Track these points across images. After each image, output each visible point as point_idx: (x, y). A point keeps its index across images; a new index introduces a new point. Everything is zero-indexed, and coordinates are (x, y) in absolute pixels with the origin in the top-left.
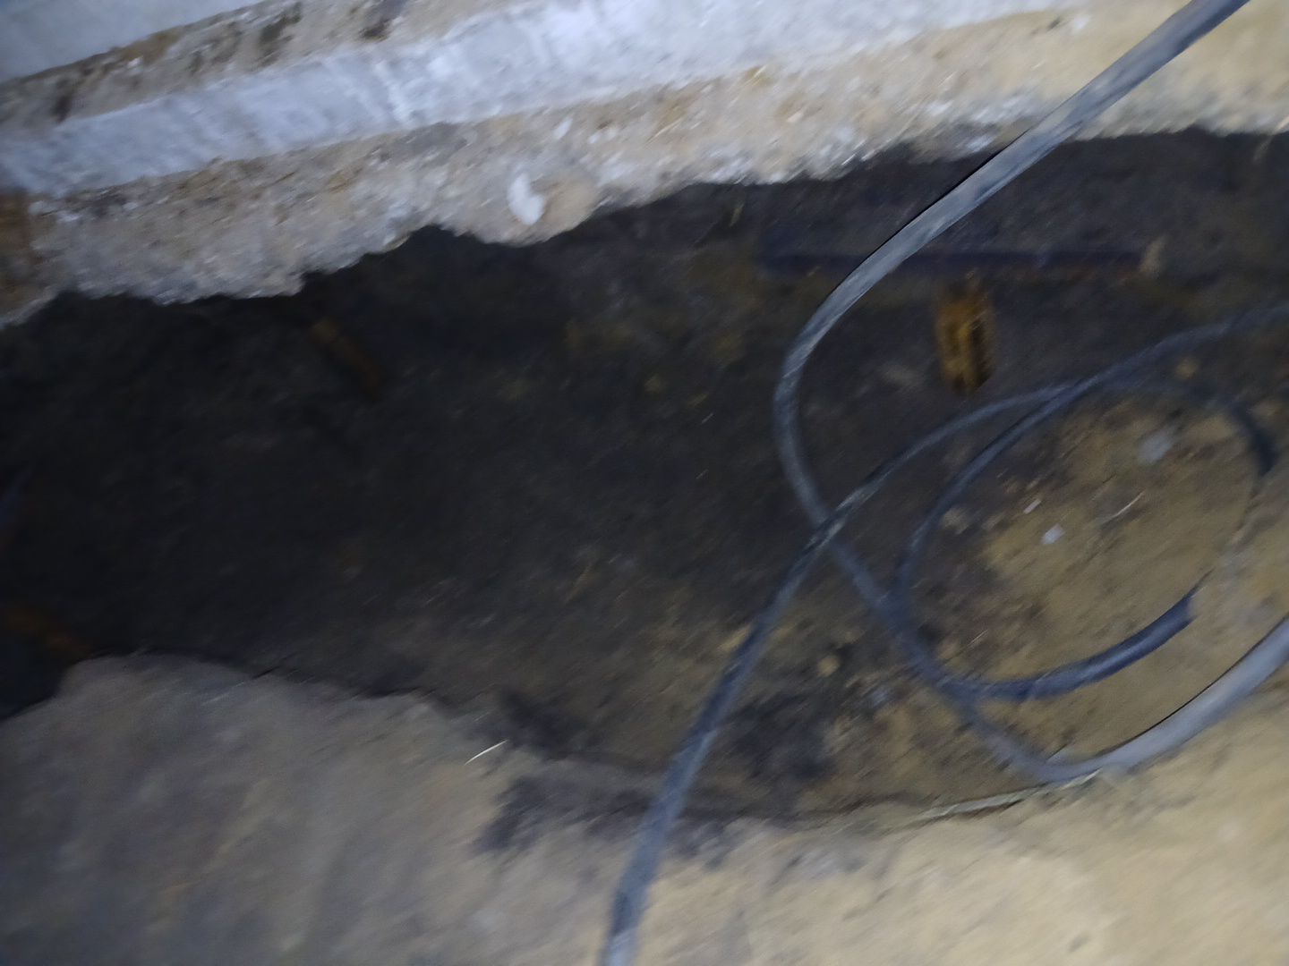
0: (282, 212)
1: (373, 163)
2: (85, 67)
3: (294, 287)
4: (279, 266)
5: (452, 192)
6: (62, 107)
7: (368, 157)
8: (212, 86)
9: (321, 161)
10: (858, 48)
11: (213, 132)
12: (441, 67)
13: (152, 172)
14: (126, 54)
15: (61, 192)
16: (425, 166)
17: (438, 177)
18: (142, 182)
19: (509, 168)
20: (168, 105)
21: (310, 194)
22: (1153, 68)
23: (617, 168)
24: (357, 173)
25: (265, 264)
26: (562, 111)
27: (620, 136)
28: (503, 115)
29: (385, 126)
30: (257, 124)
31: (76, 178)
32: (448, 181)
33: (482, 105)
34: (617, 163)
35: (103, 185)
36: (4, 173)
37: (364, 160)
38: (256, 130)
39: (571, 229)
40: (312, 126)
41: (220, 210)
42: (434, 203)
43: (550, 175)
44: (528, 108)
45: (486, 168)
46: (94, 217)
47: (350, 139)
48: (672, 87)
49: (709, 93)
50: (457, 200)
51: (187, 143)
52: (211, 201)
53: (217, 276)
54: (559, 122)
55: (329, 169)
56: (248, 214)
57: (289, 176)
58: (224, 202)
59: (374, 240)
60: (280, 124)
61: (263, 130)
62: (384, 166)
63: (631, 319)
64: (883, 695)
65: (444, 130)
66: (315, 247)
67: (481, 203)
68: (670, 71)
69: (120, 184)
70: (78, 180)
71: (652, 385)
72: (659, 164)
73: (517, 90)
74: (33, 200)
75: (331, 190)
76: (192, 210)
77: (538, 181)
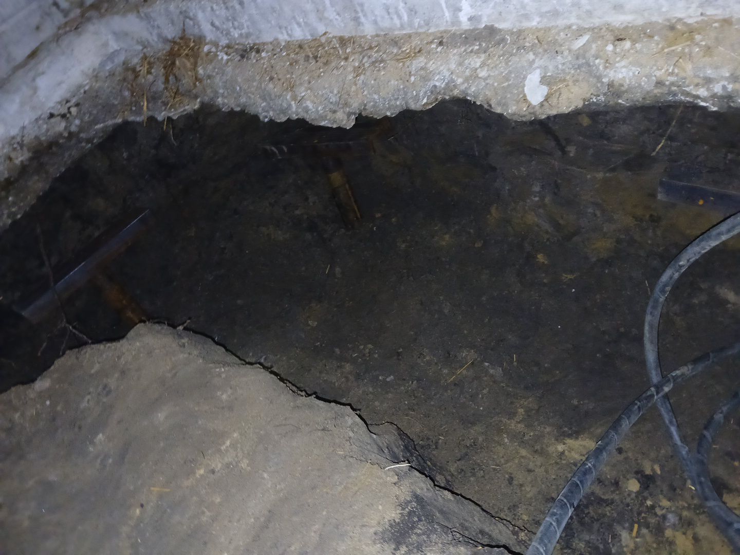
0: (358, 71)
1: (434, 46)
3: (349, 124)
4: (346, 104)
5: (483, 73)
7: (432, 42)
9: (395, 42)
11: (331, 13)
13: (283, 37)
15: (224, 42)
17: (476, 62)
18: (276, 43)
19: (532, 62)
21: (382, 61)
23: (624, 70)
24: (419, 52)
25: (337, 104)
26: (587, 29)
27: (632, 49)
28: (540, 26)
29: (449, 23)
30: (362, 11)
31: (236, 34)
32: (483, 65)
33: (527, 17)
34: (624, 67)
35: (250, 41)
36: (197, 24)
37: (427, 43)
38: (360, 14)
39: (566, 112)
40: (400, 17)
41: (320, 64)
42: (467, 80)
43: (560, 74)
44: (561, 22)
45: (515, 59)
46: (239, 58)
47: (420, 30)
48: (685, 20)
49: (716, 28)
50: (485, 79)
51: (312, 18)
52: (316, 57)
53: (304, 105)
54: (581, 35)
55: (400, 48)
56: (337, 68)
57: (371, 48)
58: (324, 60)
59: (417, 98)
60: (377, 13)
61: (365, 15)
62: (439, 49)
63: (541, 211)
64: (677, 518)
65: (491, 31)
66: (376, 97)
67: (503, 83)
68: (689, 8)
69: (261, 41)
70: (236, 36)
71: (541, 258)
72: (658, 73)
73: (557, 8)
74: (206, 44)
75: (398, 60)
76: (302, 62)
77: (549, 76)
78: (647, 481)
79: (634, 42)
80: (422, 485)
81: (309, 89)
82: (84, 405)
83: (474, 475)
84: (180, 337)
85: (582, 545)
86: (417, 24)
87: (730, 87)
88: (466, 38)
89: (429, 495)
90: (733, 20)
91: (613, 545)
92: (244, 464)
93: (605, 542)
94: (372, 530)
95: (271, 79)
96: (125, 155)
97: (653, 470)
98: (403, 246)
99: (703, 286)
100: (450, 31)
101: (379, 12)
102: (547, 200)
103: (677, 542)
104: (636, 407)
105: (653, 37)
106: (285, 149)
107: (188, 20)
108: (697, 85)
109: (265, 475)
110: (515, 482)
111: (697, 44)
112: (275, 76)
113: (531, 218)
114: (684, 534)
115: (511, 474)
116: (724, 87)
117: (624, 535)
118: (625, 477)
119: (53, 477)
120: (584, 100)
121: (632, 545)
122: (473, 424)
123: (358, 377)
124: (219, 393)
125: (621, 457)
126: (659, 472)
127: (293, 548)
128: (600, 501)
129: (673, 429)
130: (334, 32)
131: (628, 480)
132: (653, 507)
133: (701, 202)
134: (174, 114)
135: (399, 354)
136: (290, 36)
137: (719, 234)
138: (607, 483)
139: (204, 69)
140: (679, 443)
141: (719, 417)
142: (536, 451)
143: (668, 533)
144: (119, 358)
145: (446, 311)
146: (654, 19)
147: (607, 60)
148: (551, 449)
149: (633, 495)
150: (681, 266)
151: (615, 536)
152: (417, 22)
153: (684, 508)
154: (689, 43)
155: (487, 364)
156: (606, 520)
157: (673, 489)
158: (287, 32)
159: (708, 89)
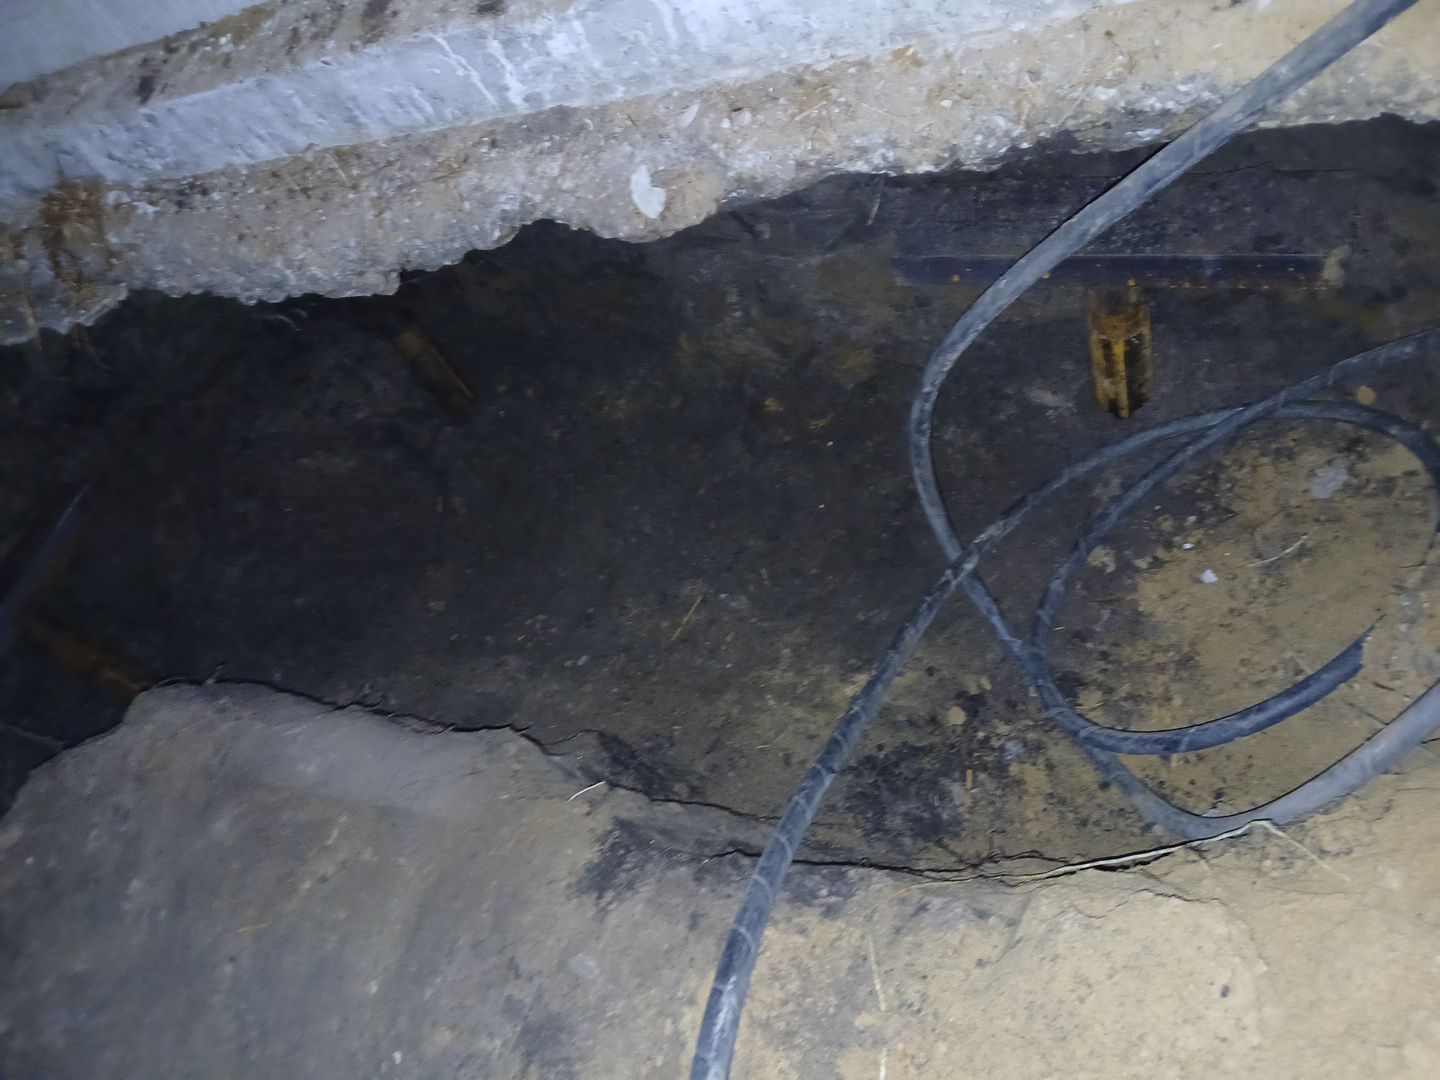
0: (381, 204)
1: (484, 150)
2: (169, 45)
3: (391, 287)
4: (376, 261)
5: (567, 184)
6: (145, 89)
7: (480, 143)
8: (311, 65)
9: (424, 150)
10: (1019, 26)
11: (308, 117)
12: (560, 46)
13: (240, 160)
14: (215, 30)
15: (138, 181)
16: (541, 152)
17: (552, 167)
18: (230, 172)
19: (631, 156)
20: (260, 85)
21: (413, 184)
22: (1345, 48)
23: (750, 156)
24: (465, 161)
25: (361, 261)
26: (691, 93)
27: (754, 122)
28: (629, 98)
29: (498, 109)
30: (358, 107)
31: (157, 165)
32: (564, 170)
33: (605, 87)
34: (750, 152)
35: (187, 173)
36: (81, 159)
37: (474, 146)
38: (357, 113)
39: (698, 223)
40: (420, 109)
41: (314, 201)
42: (547, 195)
43: (675, 165)
44: (655, 90)
45: (606, 156)
46: (175, 208)
47: (460, 124)
48: (814, 67)
49: (853, 75)
50: (572, 192)
51: (281, 127)
52: (305, 191)
53: (308, 274)
54: (687, 107)
55: (434, 157)
56: (345, 206)
57: (390, 164)
58: (318, 193)
59: (482, 234)
60: (382, 107)
61: (364, 113)
62: (493, 154)
63: (751, 330)
64: (1020, 746)
65: (563, 114)
66: (418, 242)
67: (600, 194)
68: (813, 50)
69: (205, 172)
70: (159, 167)
71: (771, 405)
72: (797, 152)
73: (644, 70)
74: (110, 189)
75: (436, 180)
76: (284, 201)
77: (661, 171)
78: (973, 705)
79: (754, 111)
80: (629, 804)
81: (311, 246)
82: (91, 846)
83: (733, 767)
84: (214, 696)
85: (898, 821)
86: (450, 116)
87: (891, 155)
88: (529, 130)
89: (642, 814)
90: (872, 60)
91: (943, 808)
92: (367, 855)
93: (931, 808)
94: (564, 884)
95: (241, 237)
96: (15, 400)
97: (979, 686)
98: (556, 434)
99: (1009, 391)
100: (502, 120)
101: (385, 106)
102: (755, 312)
103: (1027, 779)
104: (925, 605)
105: (776, 99)
106: (304, 314)
107: (63, 156)
108: (851, 159)
109: (402, 861)
110: (795, 760)
111: (835, 102)
112: (247, 232)
113: (741, 345)
114: (1034, 764)
115: (787, 749)
116: (884, 157)
117: (956, 789)
118: (943, 708)
119: (79, 966)
120: (717, 201)
121: (969, 802)
122: (720, 692)
123: (533, 673)
124: (301, 767)
125: (933, 680)
126: (988, 687)
127: (461, 942)
128: (916, 752)
129: (996, 620)
130: (322, 143)
131: (948, 710)
132: (987, 739)
133: (956, 278)
134: (87, 318)
135: (589, 617)
136: (250, 156)
137: (954, 344)
138: (922, 723)
139: (119, 234)
140: (1007, 637)
141: (1056, 585)
142: (816, 706)
143: (1014, 769)
144: (125, 757)
145: (647, 528)
146: (776, 69)
147: (727, 143)
148: (837, 697)
149: (959, 730)
150: (928, 394)
151: (944, 795)
152: (448, 112)
153: (1028, 728)
154: (824, 102)
155: (723, 596)
156: (925, 776)
157: (1011, 705)
158: (245, 152)
159: (867, 162)
